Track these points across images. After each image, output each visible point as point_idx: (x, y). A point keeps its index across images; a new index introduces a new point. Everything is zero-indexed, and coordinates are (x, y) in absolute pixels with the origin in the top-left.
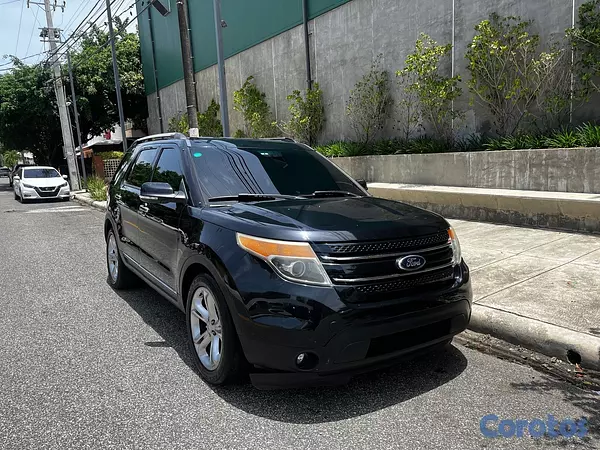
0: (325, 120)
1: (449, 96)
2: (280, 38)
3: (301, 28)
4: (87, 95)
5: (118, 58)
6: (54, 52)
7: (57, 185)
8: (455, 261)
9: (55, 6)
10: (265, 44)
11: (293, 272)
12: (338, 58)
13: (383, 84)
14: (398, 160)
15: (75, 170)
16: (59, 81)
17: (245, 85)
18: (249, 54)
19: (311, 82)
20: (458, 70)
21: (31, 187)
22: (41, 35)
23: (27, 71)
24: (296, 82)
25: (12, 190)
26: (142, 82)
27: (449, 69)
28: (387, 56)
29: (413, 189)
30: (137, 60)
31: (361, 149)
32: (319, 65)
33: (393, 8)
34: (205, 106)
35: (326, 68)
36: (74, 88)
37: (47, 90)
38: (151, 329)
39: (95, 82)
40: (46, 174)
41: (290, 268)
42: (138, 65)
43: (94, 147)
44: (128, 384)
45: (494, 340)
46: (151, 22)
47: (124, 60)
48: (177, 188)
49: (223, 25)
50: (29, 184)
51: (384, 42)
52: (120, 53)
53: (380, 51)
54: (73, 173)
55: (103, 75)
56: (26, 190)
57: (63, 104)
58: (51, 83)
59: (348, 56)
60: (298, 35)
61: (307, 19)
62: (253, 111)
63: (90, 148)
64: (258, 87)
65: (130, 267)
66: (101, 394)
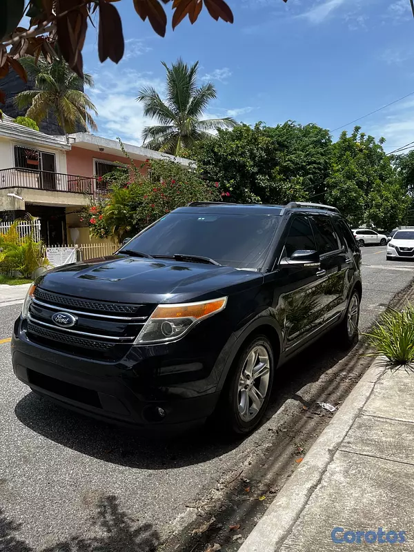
21: (393, 247)
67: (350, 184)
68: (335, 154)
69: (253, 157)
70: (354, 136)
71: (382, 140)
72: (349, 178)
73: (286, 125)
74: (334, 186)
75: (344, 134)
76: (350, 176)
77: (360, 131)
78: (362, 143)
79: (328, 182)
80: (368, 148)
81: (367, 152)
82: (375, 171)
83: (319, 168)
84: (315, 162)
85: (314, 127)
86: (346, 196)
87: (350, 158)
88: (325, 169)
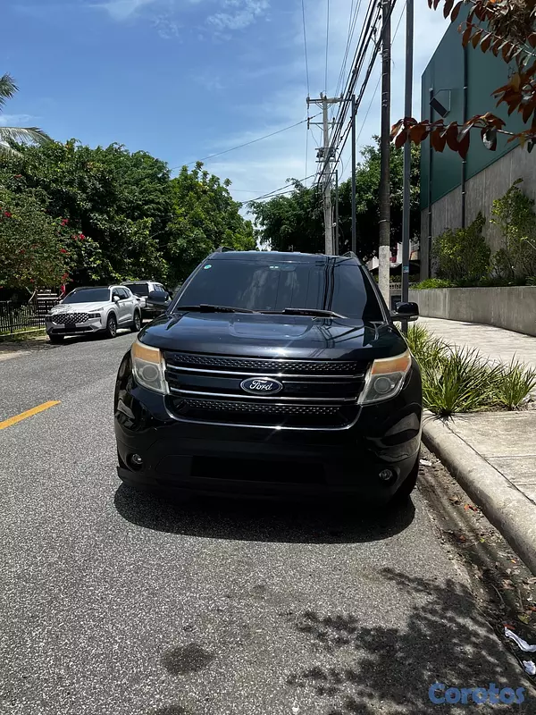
11: (143, 376)
16: (328, 202)
17: (510, 190)
22: (318, 156)
30: (416, 171)
34: (472, 220)
39: (367, 200)
42: (417, 178)
57: (329, 225)
58: (322, 203)
64: (527, 192)
67: (198, 233)
68: (175, 193)
69: (83, 187)
70: (195, 173)
71: (228, 182)
72: (196, 225)
73: (110, 149)
74: (180, 233)
75: (185, 170)
76: (197, 223)
77: (203, 168)
78: (204, 182)
79: (171, 229)
80: (213, 191)
81: (213, 194)
82: (223, 218)
83: (159, 210)
84: (152, 201)
85: (145, 156)
86: (194, 247)
87: (194, 200)
88: (166, 211)
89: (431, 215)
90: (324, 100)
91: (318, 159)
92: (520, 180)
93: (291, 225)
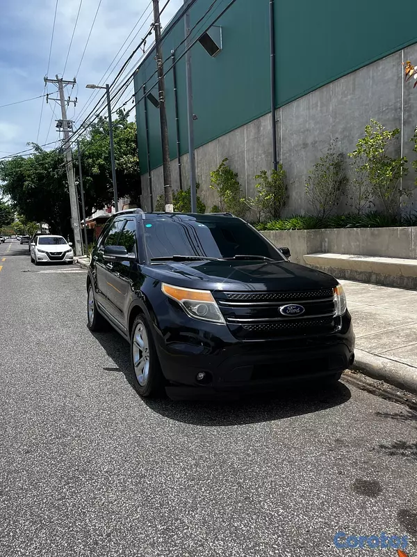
0: (288, 197)
1: (396, 176)
2: (251, 125)
3: (270, 115)
4: (92, 175)
5: (118, 143)
6: (67, 140)
7: (63, 251)
8: (337, 313)
9: (69, 101)
10: (239, 130)
11: (198, 311)
12: (301, 142)
13: (339, 164)
14: (349, 234)
15: (79, 239)
16: (70, 165)
17: (221, 166)
18: (225, 139)
19: (276, 163)
20: (406, 151)
21: (43, 252)
22: (57, 126)
23: (46, 156)
24: (264, 163)
25: (30, 255)
26: (137, 163)
27: (398, 151)
28: (343, 139)
29: (360, 259)
30: (134, 145)
31: (318, 222)
32: (284, 148)
33: (349, 97)
34: (187, 185)
35: (290, 151)
36: (82, 170)
37: (61, 171)
38: (110, 359)
39: (99, 164)
40: (57, 242)
41: (195, 309)
42: (134, 150)
43: (97, 219)
44: (84, 392)
45: (386, 385)
46: (146, 113)
47: (124, 146)
48: (130, 250)
49: (195, 118)
50: (43, 250)
51: (341, 127)
52: (120, 140)
53: (337, 135)
54: (78, 241)
55: (106, 159)
56: (39, 255)
57: (72, 183)
58: (64, 166)
59: (310, 141)
60: (267, 122)
61: (275, 107)
62: (226, 189)
63: (94, 220)
64: (232, 168)
65: (101, 312)
66: (65, 397)
89: (150, 179)
90: (60, 81)
91: (58, 129)
92: (226, 159)
93: (33, 182)
